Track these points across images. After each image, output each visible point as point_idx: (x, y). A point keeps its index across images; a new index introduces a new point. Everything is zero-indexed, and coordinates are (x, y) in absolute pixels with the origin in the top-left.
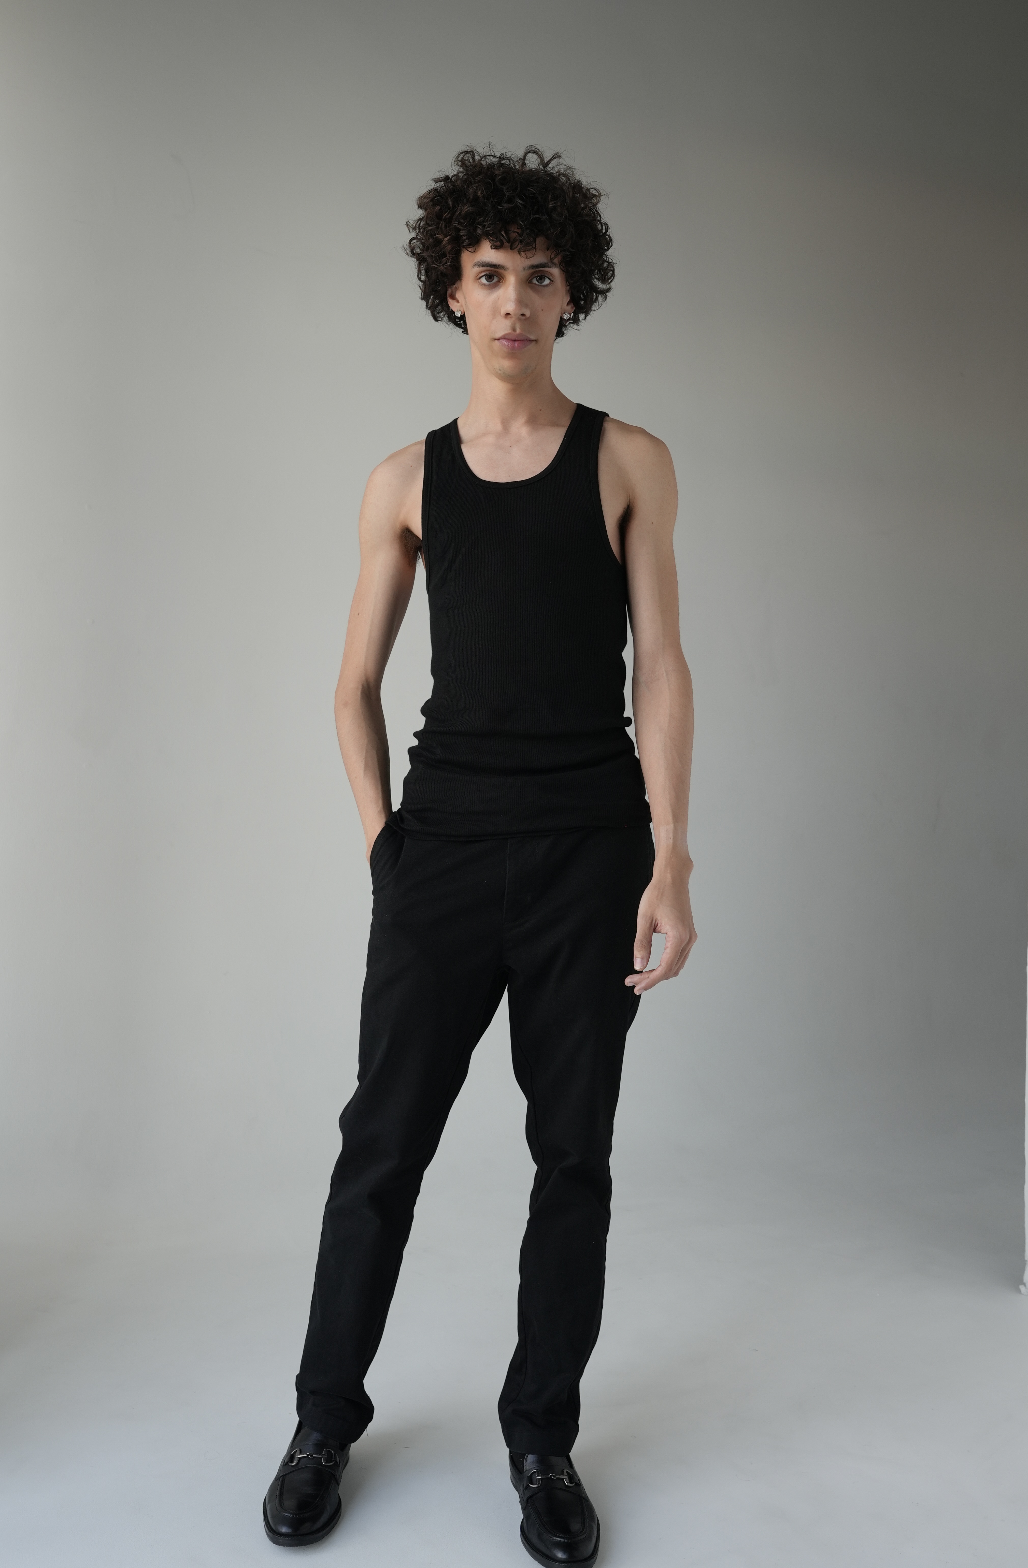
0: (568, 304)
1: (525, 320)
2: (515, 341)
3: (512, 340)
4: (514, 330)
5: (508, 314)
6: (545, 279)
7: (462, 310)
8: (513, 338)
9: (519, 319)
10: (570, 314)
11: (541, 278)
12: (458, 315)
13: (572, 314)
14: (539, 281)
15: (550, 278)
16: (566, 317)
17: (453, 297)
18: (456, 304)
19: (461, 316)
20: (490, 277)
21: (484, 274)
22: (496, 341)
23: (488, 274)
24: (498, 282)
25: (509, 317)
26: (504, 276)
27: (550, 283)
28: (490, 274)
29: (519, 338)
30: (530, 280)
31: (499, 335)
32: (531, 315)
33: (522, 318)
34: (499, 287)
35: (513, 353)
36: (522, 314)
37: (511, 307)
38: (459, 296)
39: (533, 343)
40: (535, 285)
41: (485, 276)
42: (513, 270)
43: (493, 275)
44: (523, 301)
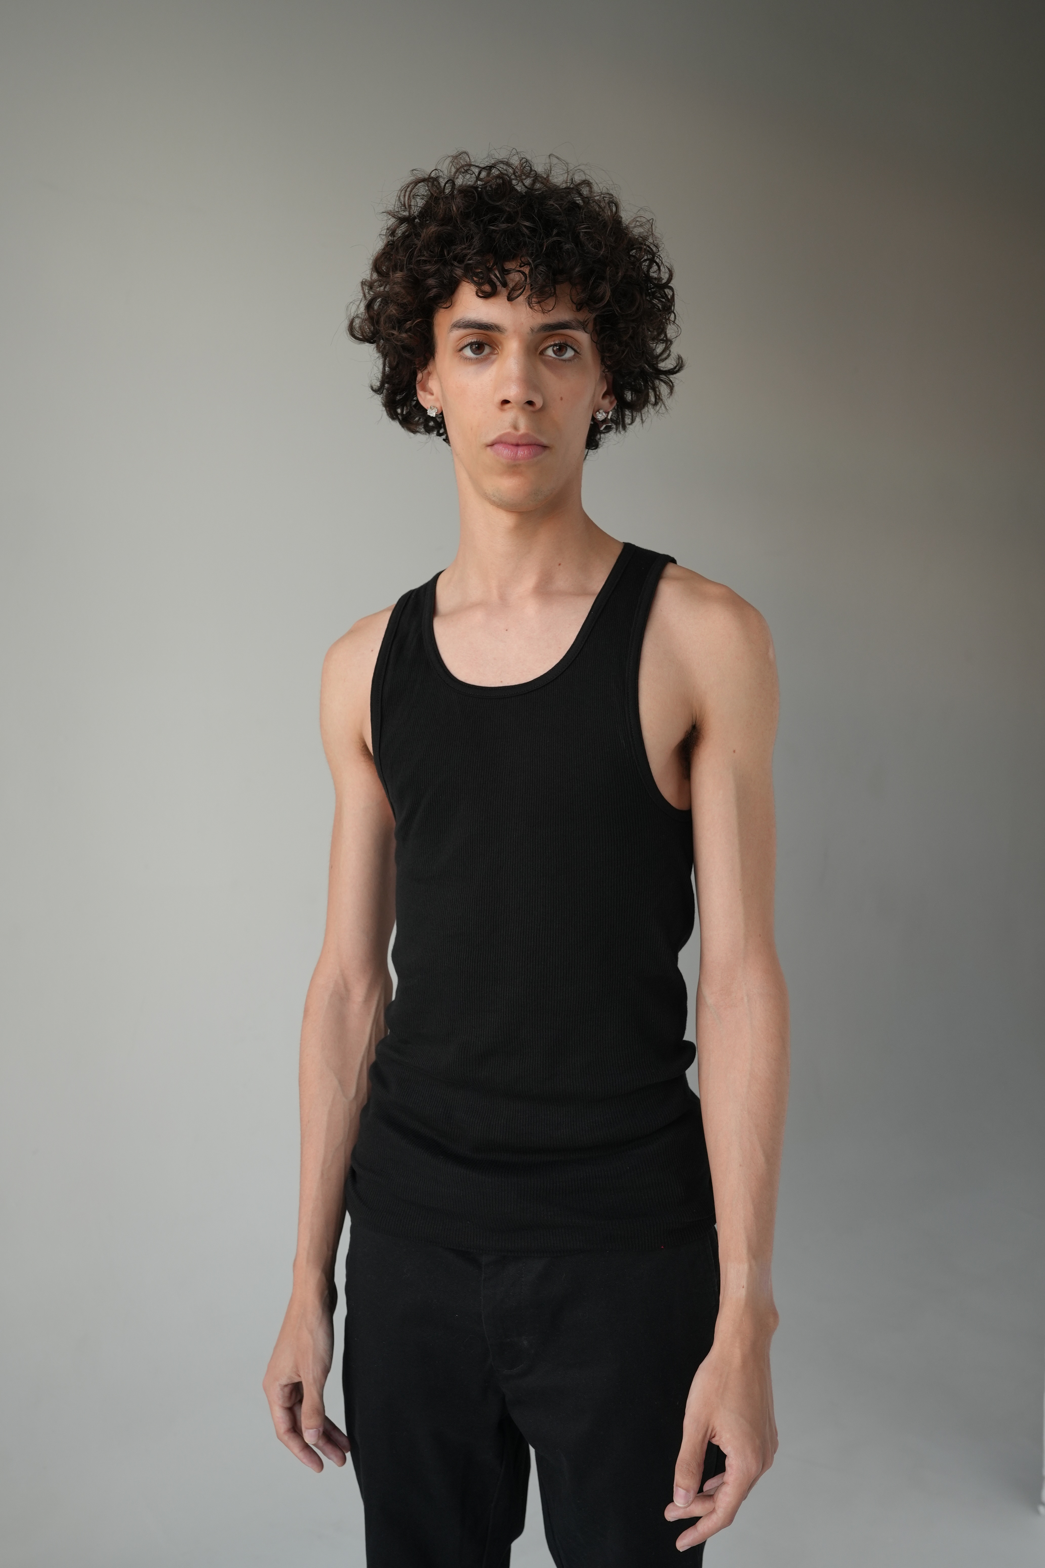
0: (604, 397)
1: (534, 412)
2: (517, 445)
3: (512, 445)
4: (515, 428)
5: (505, 402)
6: (567, 350)
7: (438, 406)
8: (514, 441)
9: (523, 409)
10: (608, 413)
11: (561, 348)
12: (432, 413)
13: (611, 413)
14: (558, 353)
15: (575, 348)
16: (602, 416)
17: (424, 389)
18: (429, 397)
19: (436, 415)
20: (478, 347)
21: (470, 341)
22: (489, 449)
23: (474, 342)
24: (491, 353)
25: (508, 406)
26: (501, 343)
27: (574, 355)
28: (478, 340)
29: (524, 442)
30: (541, 349)
31: (492, 437)
32: (543, 403)
33: (530, 408)
34: (493, 362)
35: (515, 466)
36: (530, 403)
37: (513, 392)
38: (433, 384)
39: (547, 452)
40: (550, 358)
41: (471, 344)
42: (515, 332)
43: (484, 342)
44: (530, 381)
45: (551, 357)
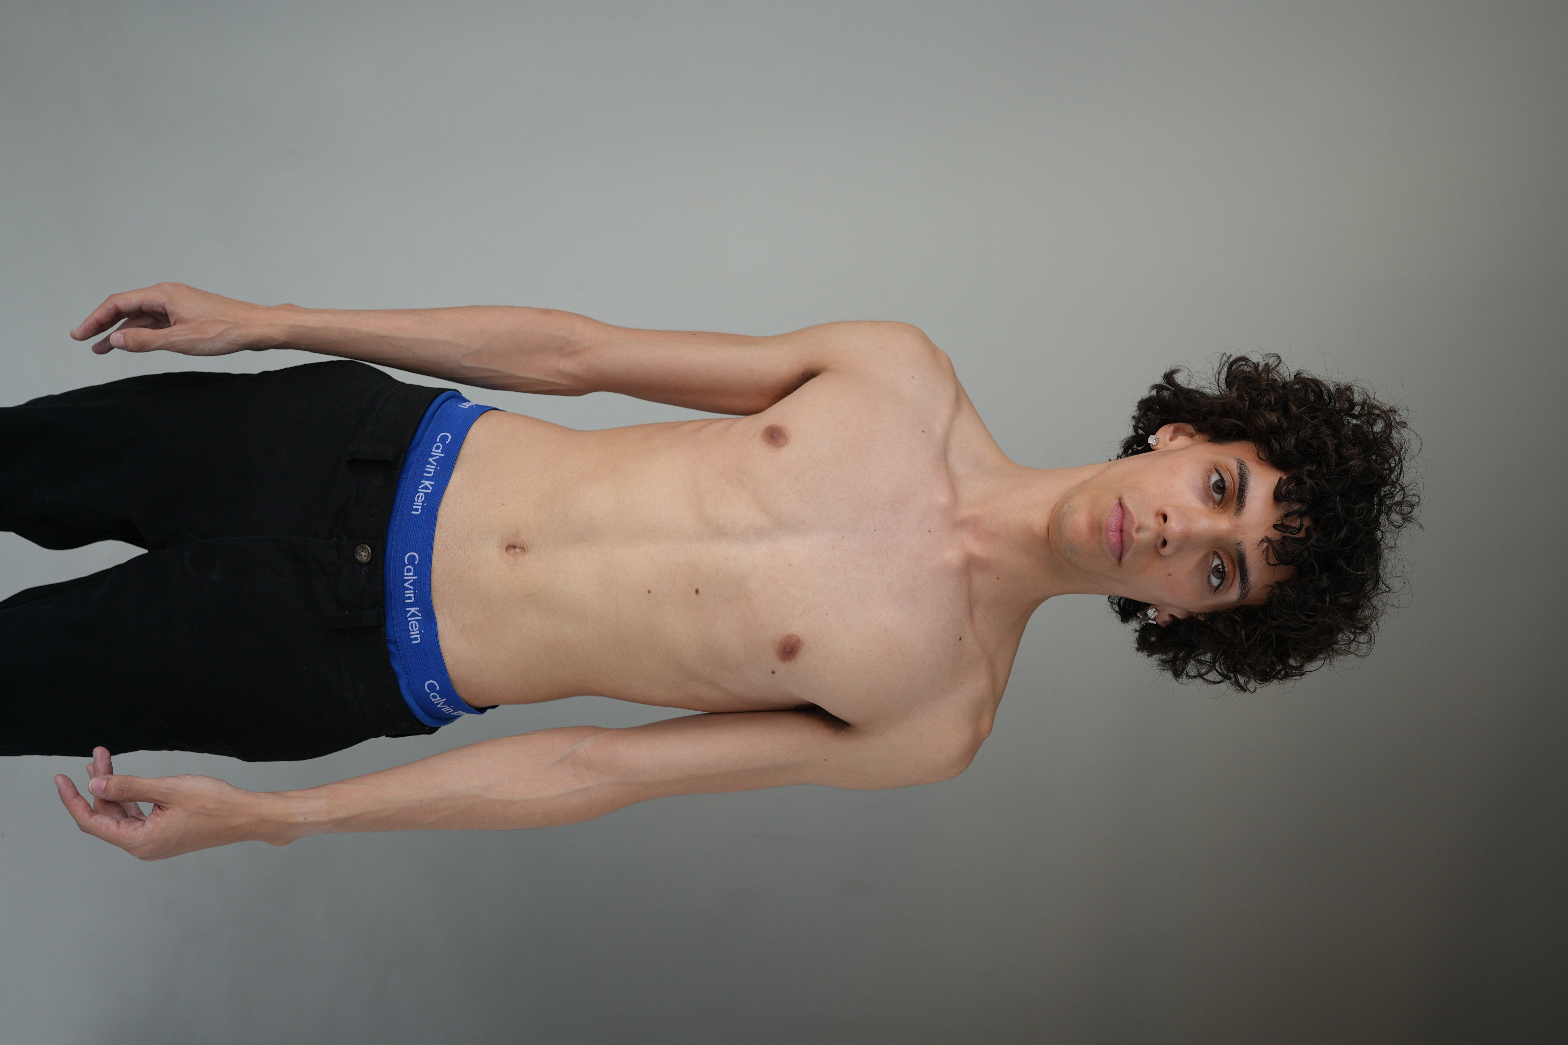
0: (1171, 616)
1: (1156, 546)
2: (1121, 531)
3: (1122, 525)
4: (1139, 529)
5: (1165, 518)
6: (1219, 579)
7: (1159, 446)
8: (1125, 527)
9: (1158, 536)
10: (1155, 619)
11: (1220, 573)
12: (1151, 440)
13: (1155, 623)
14: (1215, 570)
15: (1222, 588)
16: (1151, 613)
17: (1176, 432)
18: (1168, 436)
19: (1149, 444)
20: (1220, 487)
21: (1225, 479)
22: (1117, 501)
23: (1225, 484)
24: (1214, 501)
25: (1161, 520)
26: (1225, 512)
27: (1214, 586)
28: (1227, 488)
29: (1125, 538)
30: (1219, 552)
31: (1129, 504)
32: (1165, 556)
33: (1159, 543)
34: (1206, 504)
35: (1100, 529)
36: (1165, 543)
37: (1175, 526)
38: (1182, 441)
39: (1116, 562)
40: (1211, 562)
41: (1222, 480)
42: (1237, 526)
43: (1225, 494)
44: (1187, 541)
45: (1213, 562)
